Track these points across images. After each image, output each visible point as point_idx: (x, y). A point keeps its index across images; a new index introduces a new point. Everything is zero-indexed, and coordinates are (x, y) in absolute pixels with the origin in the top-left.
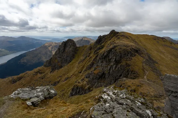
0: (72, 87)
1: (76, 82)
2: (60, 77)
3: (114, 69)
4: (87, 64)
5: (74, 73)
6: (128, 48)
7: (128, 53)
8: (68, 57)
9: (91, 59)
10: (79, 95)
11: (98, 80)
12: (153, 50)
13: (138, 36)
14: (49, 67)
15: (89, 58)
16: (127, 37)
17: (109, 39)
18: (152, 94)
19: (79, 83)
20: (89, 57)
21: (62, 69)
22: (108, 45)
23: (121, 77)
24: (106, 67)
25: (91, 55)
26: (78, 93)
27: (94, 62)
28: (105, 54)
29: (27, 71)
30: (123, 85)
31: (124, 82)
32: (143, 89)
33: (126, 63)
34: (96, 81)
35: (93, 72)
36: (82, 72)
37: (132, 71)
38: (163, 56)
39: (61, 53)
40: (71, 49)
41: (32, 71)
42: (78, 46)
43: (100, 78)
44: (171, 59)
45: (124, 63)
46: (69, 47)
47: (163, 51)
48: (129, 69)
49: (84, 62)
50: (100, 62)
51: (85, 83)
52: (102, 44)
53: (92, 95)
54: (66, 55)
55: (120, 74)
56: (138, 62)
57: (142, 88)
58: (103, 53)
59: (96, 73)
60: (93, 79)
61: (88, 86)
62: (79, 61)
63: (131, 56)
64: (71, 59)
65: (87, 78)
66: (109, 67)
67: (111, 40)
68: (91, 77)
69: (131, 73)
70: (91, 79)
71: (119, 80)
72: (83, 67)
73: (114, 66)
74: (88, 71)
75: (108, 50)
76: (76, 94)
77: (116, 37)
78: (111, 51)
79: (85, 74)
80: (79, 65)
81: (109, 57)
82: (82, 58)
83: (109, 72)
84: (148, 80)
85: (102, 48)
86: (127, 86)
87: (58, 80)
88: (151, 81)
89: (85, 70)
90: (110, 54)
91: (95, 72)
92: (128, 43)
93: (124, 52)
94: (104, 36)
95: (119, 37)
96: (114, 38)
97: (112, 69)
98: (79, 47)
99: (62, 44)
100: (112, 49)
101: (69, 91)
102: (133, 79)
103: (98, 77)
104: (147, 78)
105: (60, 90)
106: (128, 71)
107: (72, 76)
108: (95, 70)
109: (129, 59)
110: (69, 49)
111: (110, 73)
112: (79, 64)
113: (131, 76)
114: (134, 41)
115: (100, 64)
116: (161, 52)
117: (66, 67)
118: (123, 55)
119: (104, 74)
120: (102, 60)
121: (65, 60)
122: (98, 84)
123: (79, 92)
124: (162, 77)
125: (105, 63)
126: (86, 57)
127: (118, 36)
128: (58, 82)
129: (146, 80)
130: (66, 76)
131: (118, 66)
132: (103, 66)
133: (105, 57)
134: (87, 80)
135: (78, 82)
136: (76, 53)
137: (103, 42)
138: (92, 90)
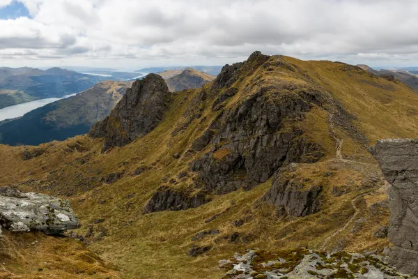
0: (155, 191)
1: (165, 180)
2: (124, 164)
3: (265, 144)
4: (196, 135)
5: (161, 157)
6: (293, 92)
7: (296, 104)
8: (146, 116)
9: (204, 124)
10: (171, 210)
11: (225, 174)
12: (344, 93)
13: (312, 65)
14: (101, 139)
15: (199, 120)
16: (289, 68)
17: (248, 73)
18: (358, 183)
19: (173, 181)
20: (201, 118)
21: (132, 145)
22: (247, 86)
23: (286, 162)
24: (245, 142)
25: (206, 113)
26: (170, 207)
27: (214, 130)
28: (241, 110)
29: (54, 141)
30: (291, 181)
31: (294, 173)
32: (339, 179)
33: (294, 128)
34: (220, 177)
35: (210, 156)
36: (182, 156)
37: (310, 144)
38: (363, 103)
39: (129, 107)
40: (154, 98)
41: (62, 143)
42: (171, 90)
43: (230, 169)
44: (376, 105)
45: (287, 128)
46: (151, 92)
47: (361, 92)
48: (302, 140)
49: (187, 132)
50: (228, 129)
51: (189, 182)
52: (233, 86)
53: (210, 211)
54: (141, 113)
55: (282, 155)
56: (318, 121)
57: (336, 178)
58: (234, 108)
59: (220, 158)
60: (211, 172)
61: (198, 190)
62: (174, 127)
63: (301, 110)
64: (153, 123)
65: (194, 170)
66: (253, 141)
67: (253, 76)
68: (207, 168)
69: (308, 148)
70: (207, 173)
71: (281, 169)
72: (185, 144)
73: (266, 137)
74: (198, 152)
75: (248, 98)
76: (164, 207)
77: (265, 67)
78: (256, 100)
79: (190, 161)
80: (175, 138)
81: (250, 116)
82: (182, 120)
83: (254, 155)
84: (345, 157)
85: (234, 94)
86: (301, 181)
87: (120, 170)
88: (351, 158)
89: (189, 151)
90: (253, 108)
91: (215, 155)
92: (292, 79)
93: (286, 101)
94: (236, 66)
95: (270, 67)
96: (259, 69)
97: (262, 145)
98: (175, 94)
99: (134, 84)
100: (257, 95)
101: (145, 199)
102: (314, 161)
103: (225, 167)
104: (342, 154)
105: (121, 195)
106: (299, 146)
107: (154, 164)
108: (215, 150)
109: (299, 118)
110: (150, 98)
111: (257, 155)
112: (174, 134)
113: (308, 155)
114: (304, 75)
115: (228, 135)
116: (359, 95)
117: (140, 142)
118: (283, 110)
119: (240, 158)
120: (233, 125)
121: (138, 126)
122: (226, 183)
123: (173, 204)
124: (371, 149)
125: (241, 131)
126: (192, 119)
127: (269, 64)
128: (119, 176)
129: (341, 159)
130: (139, 165)
131: (275, 137)
132: (236, 139)
133: (242, 118)
134: (195, 175)
135: (170, 179)
136: (167, 108)
137: (235, 80)
138: (209, 200)
